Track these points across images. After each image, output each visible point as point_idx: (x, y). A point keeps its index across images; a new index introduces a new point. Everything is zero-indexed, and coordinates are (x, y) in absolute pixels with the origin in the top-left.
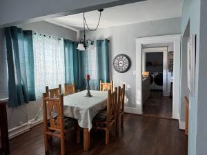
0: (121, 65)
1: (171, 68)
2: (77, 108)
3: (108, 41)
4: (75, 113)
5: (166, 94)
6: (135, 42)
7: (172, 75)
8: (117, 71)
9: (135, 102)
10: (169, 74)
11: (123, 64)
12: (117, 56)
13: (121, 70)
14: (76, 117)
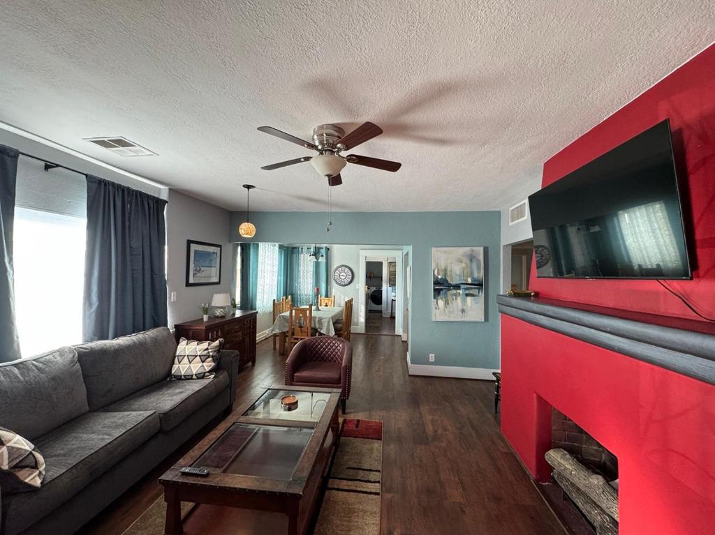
0: (343, 278)
1: (392, 282)
2: (319, 318)
3: (328, 249)
4: (317, 323)
5: (386, 314)
6: (359, 253)
7: (394, 290)
8: (338, 283)
9: (358, 319)
10: (390, 289)
11: (344, 276)
12: (338, 267)
13: (342, 283)
14: (317, 326)
